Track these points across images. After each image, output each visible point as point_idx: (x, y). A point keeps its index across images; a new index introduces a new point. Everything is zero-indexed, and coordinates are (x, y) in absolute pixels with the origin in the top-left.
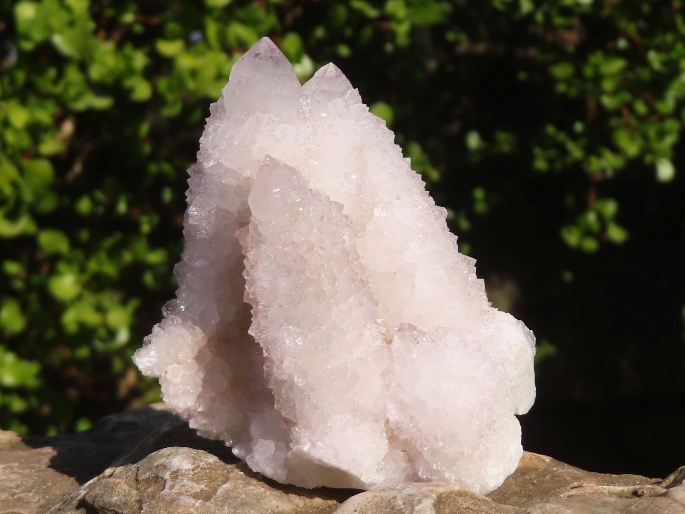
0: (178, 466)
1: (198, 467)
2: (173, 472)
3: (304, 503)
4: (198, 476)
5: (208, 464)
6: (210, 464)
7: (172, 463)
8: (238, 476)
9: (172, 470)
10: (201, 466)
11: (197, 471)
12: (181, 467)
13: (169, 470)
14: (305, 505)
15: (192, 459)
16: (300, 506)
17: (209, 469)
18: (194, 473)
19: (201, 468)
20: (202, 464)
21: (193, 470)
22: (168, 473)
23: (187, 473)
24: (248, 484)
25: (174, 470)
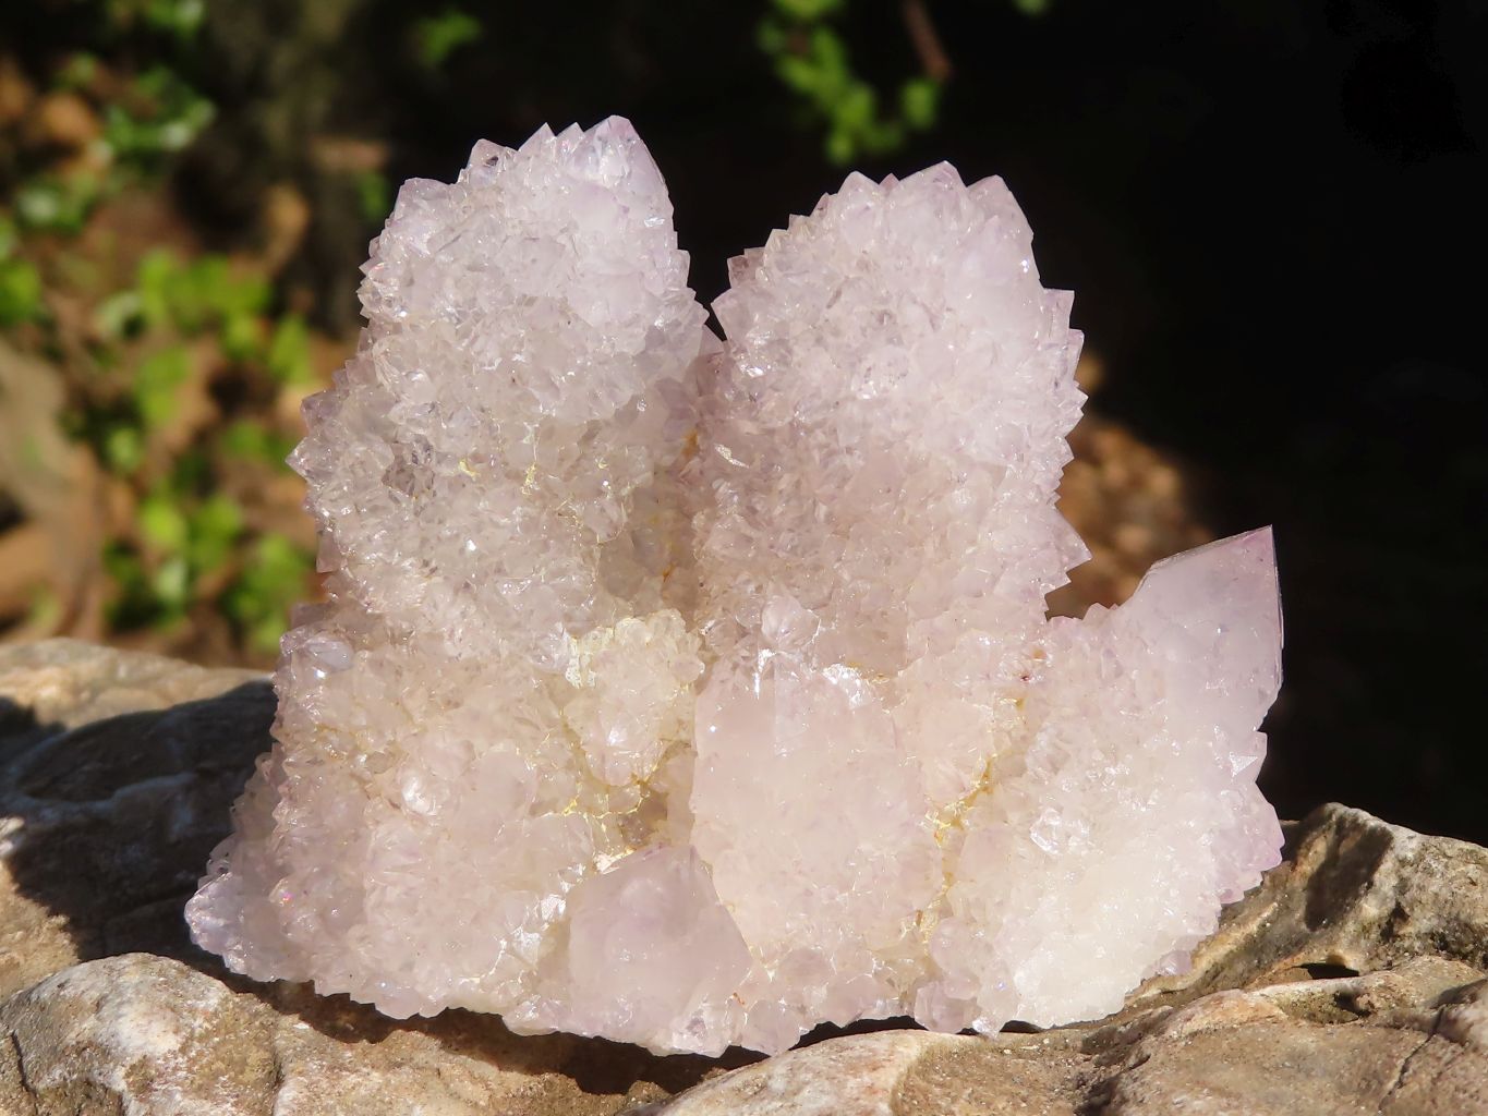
0: (141, 1048)
1: (191, 1038)
2: (133, 1067)
3: (488, 1093)
4: (202, 1067)
5: (210, 1016)
6: (215, 1014)
7: (123, 1038)
8: (300, 1042)
9: (130, 1061)
10: (198, 1031)
11: (193, 1054)
12: (150, 1048)
13: (118, 1061)
14: (490, 1097)
15: (169, 1014)
16: (482, 1103)
17: (216, 1031)
18: (190, 1059)
19: (201, 1039)
20: (200, 1024)
21: (184, 1050)
22: (120, 1072)
23: (172, 1064)
24: (337, 1068)
25: (135, 1061)
